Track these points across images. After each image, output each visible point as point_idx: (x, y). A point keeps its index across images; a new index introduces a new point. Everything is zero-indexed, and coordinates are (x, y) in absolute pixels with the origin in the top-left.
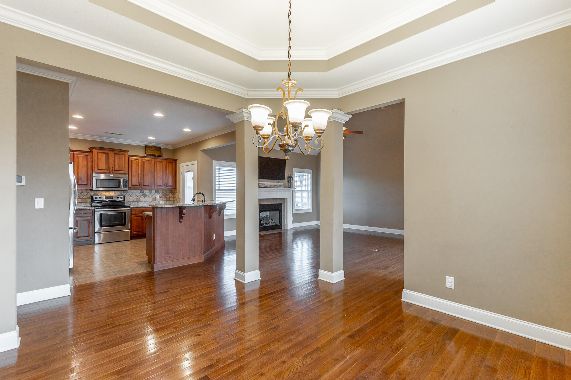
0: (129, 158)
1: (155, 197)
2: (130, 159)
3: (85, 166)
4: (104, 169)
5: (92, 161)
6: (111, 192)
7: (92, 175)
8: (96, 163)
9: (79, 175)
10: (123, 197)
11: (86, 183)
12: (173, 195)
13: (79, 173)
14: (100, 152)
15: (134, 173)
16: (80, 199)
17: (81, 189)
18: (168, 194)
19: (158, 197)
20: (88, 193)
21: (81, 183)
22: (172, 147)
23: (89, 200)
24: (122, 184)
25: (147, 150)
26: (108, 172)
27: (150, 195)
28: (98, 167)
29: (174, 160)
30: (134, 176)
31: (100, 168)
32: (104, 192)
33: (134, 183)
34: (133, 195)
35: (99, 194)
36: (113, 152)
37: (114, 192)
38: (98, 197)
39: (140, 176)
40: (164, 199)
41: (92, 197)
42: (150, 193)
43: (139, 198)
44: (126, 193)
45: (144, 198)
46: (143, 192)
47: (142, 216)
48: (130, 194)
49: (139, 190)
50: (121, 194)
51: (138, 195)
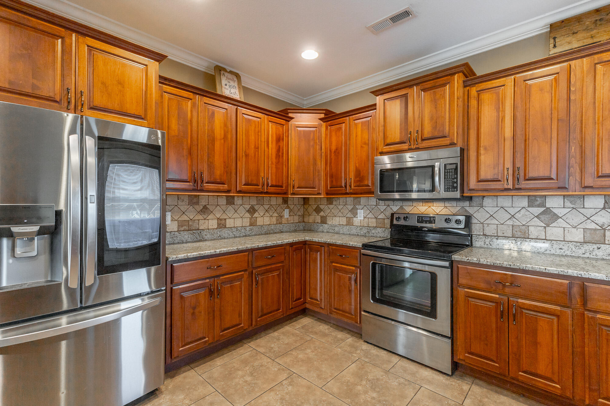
2: (473, 93)
3: (365, 143)
4: (398, 140)
6: (435, 204)
8: (381, 129)
9: (357, 165)
10: (462, 218)
13: (357, 161)
14: (388, 100)
15: (486, 139)
16: (374, 220)
20: (389, 206)
25: (554, 39)
26: (406, 146)
28: (385, 137)
30: (485, 149)
31: (388, 141)
32: (418, 203)
33: (487, 172)
34: (503, 216)
36: (419, 87)
37: (442, 204)
38: (402, 216)
39: (509, 143)
41: (392, 216)
42: (573, 208)
43: (523, 227)
44: (476, 209)
45: (545, 227)
46: (543, 205)
47: (497, 303)
48: (491, 210)
49: (529, 196)
50: (461, 211)
51: (520, 216)
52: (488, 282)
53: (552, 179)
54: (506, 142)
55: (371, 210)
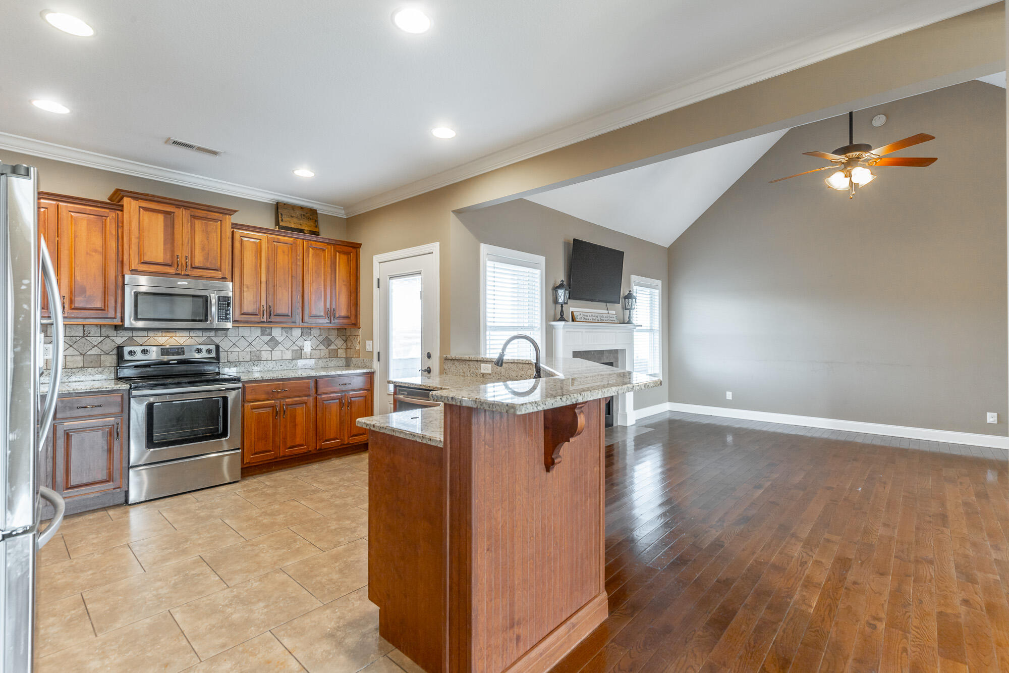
0: (233, 231)
1: (301, 349)
2: (237, 237)
3: (96, 251)
4: (161, 260)
5: (120, 235)
6: (178, 335)
7: (120, 278)
8: (134, 241)
9: (78, 278)
10: (213, 347)
11: (99, 305)
12: (346, 341)
13: (77, 274)
14: (145, 209)
15: (248, 279)
16: (80, 358)
17: (84, 326)
18: (332, 339)
19: (308, 346)
20: (108, 337)
21: (81, 305)
22: (343, 212)
23: (112, 359)
24: (214, 309)
25: (281, 214)
26: (171, 270)
27: (288, 344)
28: (140, 254)
29: (354, 248)
30: (247, 287)
31: (146, 259)
32: (156, 333)
33: (248, 307)
34: (243, 344)
35: (140, 340)
36: (189, 212)
37: (186, 334)
38: (138, 349)
39: (264, 286)
40: (322, 354)
41: (120, 350)
42: (287, 336)
43: (258, 352)
44: (221, 338)
45: (271, 351)
46: (270, 334)
47: (273, 407)
48: (234, 339)
49: (261, 327)
50: (206, 341)
51: (255, 343)
52: (268, 393)
53: (289, 316)
54: (262, 284)
55: (72, 344)
